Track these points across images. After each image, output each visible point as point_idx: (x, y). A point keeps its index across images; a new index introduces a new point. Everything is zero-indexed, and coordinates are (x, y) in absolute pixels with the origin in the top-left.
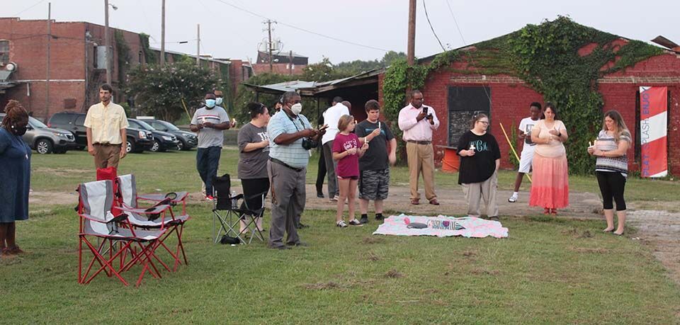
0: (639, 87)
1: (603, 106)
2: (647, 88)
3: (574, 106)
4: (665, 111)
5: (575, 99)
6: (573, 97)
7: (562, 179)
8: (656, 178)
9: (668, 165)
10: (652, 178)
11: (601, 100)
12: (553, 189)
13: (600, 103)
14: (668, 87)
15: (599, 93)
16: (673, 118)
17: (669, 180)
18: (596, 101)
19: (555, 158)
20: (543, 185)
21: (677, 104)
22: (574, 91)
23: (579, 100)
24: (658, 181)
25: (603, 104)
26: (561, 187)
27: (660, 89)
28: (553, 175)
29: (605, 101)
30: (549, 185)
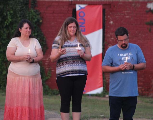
0: (75, 5)
1: (41, 23)
2: (83, 6)
3: (12, 23)
4: (99, 29)
5: (14, 16)
6: (11, 14)
7: (38, 99)
8: (92, 95)
9: (103, 82)
10: (88, 95)
11: (39, 17)
12: (30, 109)
13: (38, 21)
14: (103, 5)
15: (37, 11)
16: (109, 36)
17: (104, 96)
18: (34, 19)
19: (29, 77)
20: (20, 105)
21: (112, 22)
22: (12, 8)
23: (17, 17)
24: (95, 98)
25: (41, 21)
26: (37, 107)
27: (95, 7)
28: (29, 94)
29: (42, 18)
30: (26, 105)
